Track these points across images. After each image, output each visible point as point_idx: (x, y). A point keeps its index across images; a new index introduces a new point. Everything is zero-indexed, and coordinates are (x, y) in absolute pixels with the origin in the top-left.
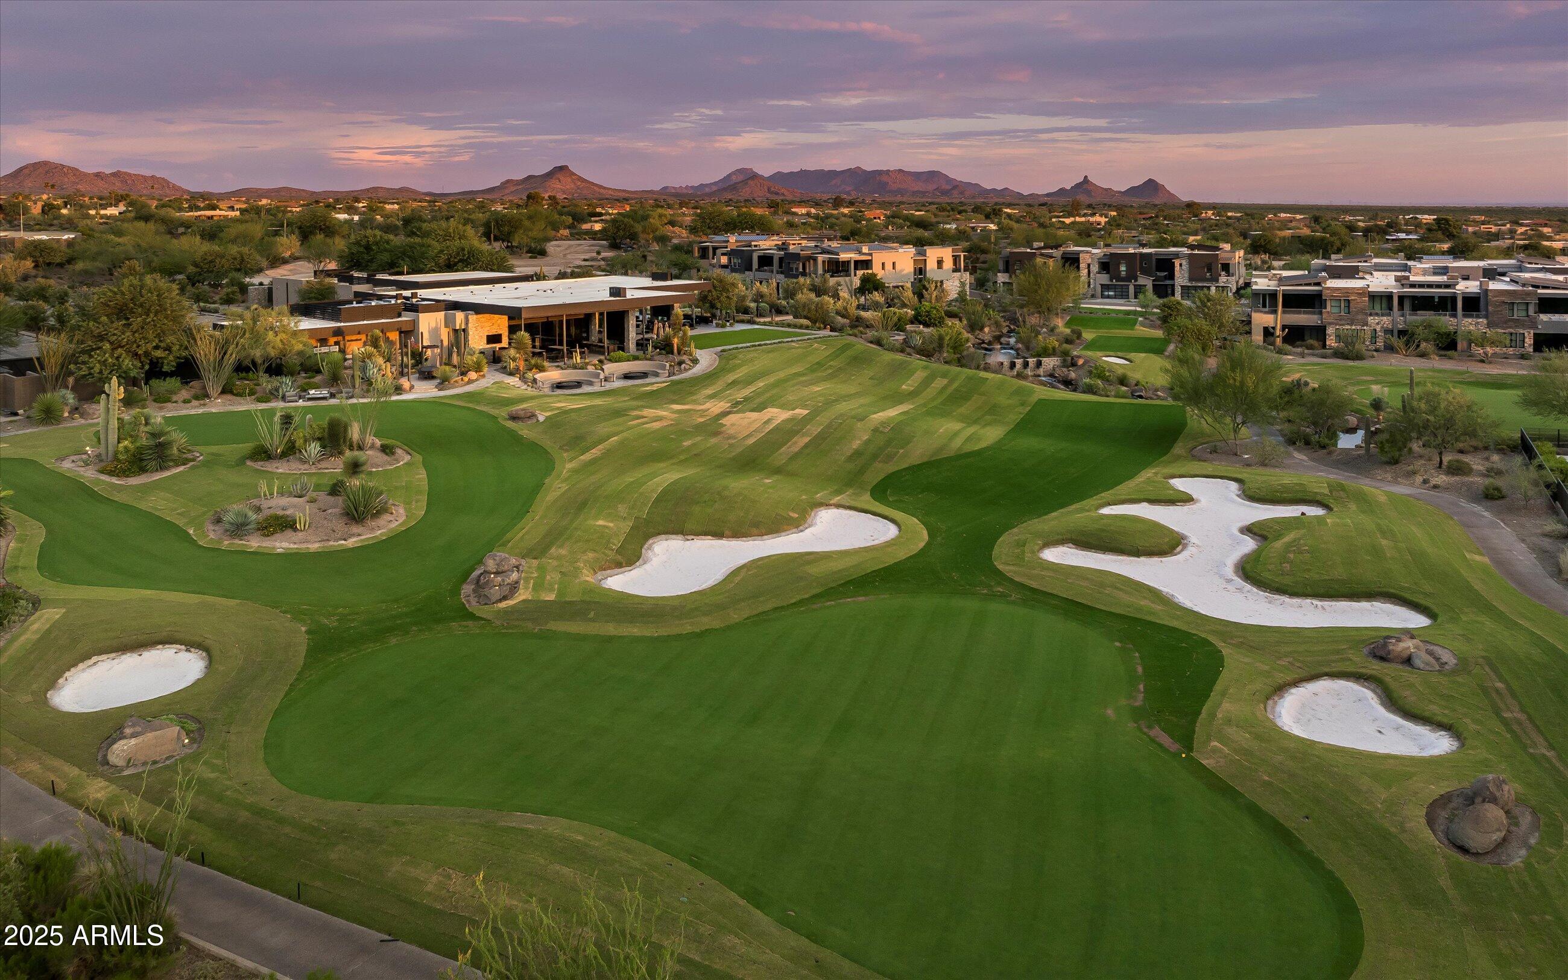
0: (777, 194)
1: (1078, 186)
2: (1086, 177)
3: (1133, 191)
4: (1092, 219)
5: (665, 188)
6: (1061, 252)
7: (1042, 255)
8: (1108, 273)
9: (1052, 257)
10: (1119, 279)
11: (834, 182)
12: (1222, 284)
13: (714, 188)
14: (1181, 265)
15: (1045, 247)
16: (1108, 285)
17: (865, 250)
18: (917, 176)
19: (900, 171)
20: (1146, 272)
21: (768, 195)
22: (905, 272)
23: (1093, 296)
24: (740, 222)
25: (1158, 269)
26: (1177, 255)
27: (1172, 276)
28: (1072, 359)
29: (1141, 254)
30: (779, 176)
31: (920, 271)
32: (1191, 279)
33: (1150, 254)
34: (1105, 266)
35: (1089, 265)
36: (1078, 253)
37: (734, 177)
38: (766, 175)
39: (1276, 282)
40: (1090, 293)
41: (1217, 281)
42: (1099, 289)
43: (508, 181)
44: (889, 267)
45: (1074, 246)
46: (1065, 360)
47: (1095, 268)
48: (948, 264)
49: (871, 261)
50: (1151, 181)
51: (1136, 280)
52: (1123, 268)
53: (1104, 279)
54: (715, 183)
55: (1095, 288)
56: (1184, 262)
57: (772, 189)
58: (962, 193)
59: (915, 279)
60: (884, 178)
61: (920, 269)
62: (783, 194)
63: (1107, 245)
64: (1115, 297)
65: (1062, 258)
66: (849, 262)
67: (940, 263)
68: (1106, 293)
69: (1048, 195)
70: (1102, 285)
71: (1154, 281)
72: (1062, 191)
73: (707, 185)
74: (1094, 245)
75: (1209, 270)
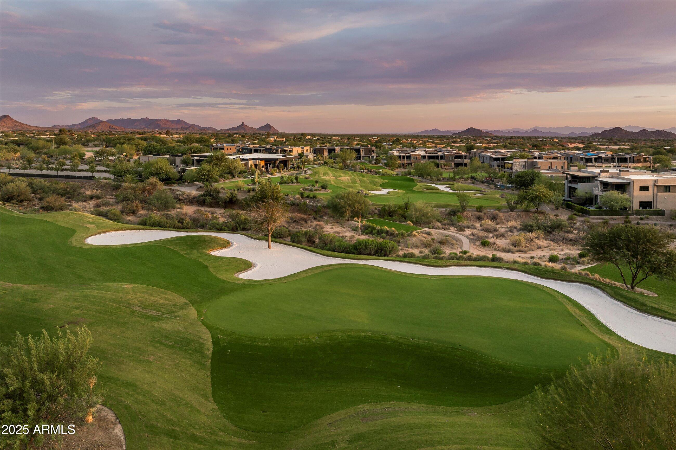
0: (114, 129)
1: (240, 126)
2: (243, 123)
3: (261, 128)
5: (55, 126)
11: (135, 124)
13: (79, 126)
18: (173, 121)
21: (110, 129)
30: (110, 121)
31: (302, 153)
32: (365, 154)
37: (89, 121)
38: (105, 120)
50: (268, 124)
54: (80, 124)
56: (363, 150)
57: (111, 127)
58: (193, 129)
60: (159, 123)
62: (116, 129)
67: (307, 150)
69: (228, 130)
72: (234, 128)
73: (75, 125)
75: (370, 152)
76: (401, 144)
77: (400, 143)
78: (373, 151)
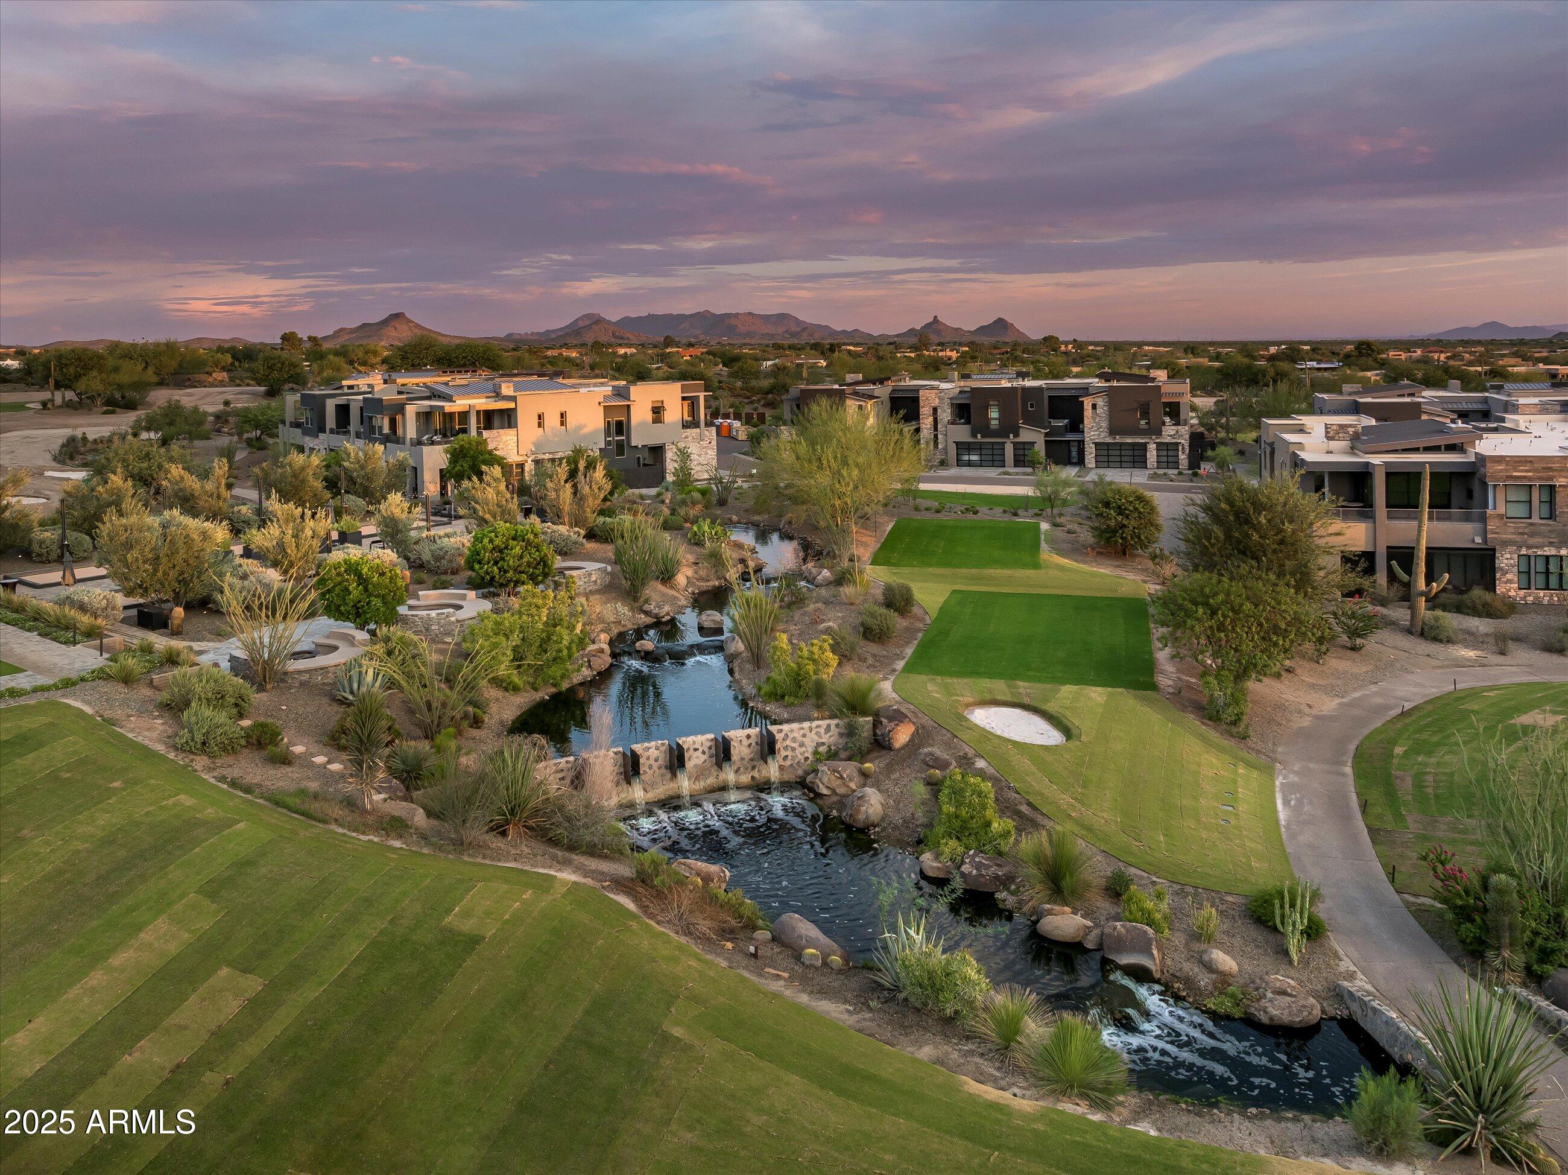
1: (928, 325)
2: (935, 317)
3: (982, 330)
4: (941, 354)
6: (890, 389)
7: (856, 393)
8: (968, 422)
9: (871, 397)
10: (987, 432)
11: (680, 326)
12: (1168, 440)
13: (560, 333)
14: (1094, 407)
15: (864, 382)
16: (969, 443)
17: (507, 389)
18: (766, 318)
19: (750, 313)
20: (1033, 420)
22: (586, 430)
23: (943, 463)
24: (457, 358)
25: (1053, 415)
26: (1086, 390)
27: (1076, 424)
28: (876, 724)
29: (1024, 389)
30: (626, 321)
31: (619, 427)
32: (1112, 432)
33: (1040, 389)
34: (963, 411)
35: (935, 410)
36: (916, 390)
37: (580, 323)
38: (613, 320)
39: (1343, 444)
40: (939, 457)
41: (1159, 433)
42: (952, 450)
43: (341, 330)
44: (552, 421)
45: (912, 378)
46: (850, 732)
47: (945, 415)
48: (674, 412)
49: (514, 410)
50: (1000, 320)
51: (1017, 435)
52: (994, 414)
53: (962, 433)
54: (561, 329)
55: (945, 449)
56: (1100, 402)
57: (617, 334)
58: (811, 335)
59: (608, 443)
60: (733, 322)
61: (619, 424)
63: (965, 376)
64: (980, 464)
65: (891, 398)
66: (464, 416)
67: (658, 411)
68: (966, 458)
69: (898, 336)
70: (957, 443)
71: (1046, 435)
72: (912, 331)
73: (553, 331)
74: (944, 379)
75: (1145, 414)
76: (1382, 364)
77: (1375, 360)
78: (1174, 411)
